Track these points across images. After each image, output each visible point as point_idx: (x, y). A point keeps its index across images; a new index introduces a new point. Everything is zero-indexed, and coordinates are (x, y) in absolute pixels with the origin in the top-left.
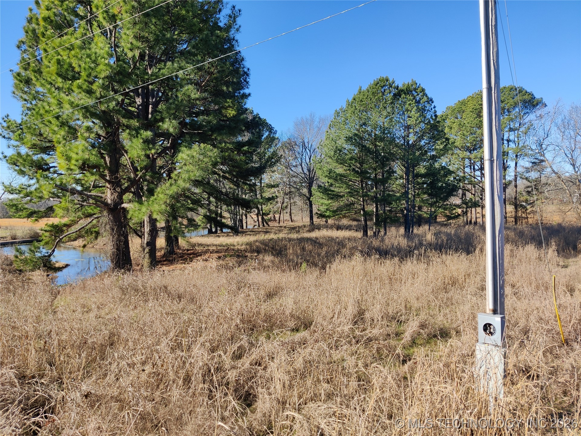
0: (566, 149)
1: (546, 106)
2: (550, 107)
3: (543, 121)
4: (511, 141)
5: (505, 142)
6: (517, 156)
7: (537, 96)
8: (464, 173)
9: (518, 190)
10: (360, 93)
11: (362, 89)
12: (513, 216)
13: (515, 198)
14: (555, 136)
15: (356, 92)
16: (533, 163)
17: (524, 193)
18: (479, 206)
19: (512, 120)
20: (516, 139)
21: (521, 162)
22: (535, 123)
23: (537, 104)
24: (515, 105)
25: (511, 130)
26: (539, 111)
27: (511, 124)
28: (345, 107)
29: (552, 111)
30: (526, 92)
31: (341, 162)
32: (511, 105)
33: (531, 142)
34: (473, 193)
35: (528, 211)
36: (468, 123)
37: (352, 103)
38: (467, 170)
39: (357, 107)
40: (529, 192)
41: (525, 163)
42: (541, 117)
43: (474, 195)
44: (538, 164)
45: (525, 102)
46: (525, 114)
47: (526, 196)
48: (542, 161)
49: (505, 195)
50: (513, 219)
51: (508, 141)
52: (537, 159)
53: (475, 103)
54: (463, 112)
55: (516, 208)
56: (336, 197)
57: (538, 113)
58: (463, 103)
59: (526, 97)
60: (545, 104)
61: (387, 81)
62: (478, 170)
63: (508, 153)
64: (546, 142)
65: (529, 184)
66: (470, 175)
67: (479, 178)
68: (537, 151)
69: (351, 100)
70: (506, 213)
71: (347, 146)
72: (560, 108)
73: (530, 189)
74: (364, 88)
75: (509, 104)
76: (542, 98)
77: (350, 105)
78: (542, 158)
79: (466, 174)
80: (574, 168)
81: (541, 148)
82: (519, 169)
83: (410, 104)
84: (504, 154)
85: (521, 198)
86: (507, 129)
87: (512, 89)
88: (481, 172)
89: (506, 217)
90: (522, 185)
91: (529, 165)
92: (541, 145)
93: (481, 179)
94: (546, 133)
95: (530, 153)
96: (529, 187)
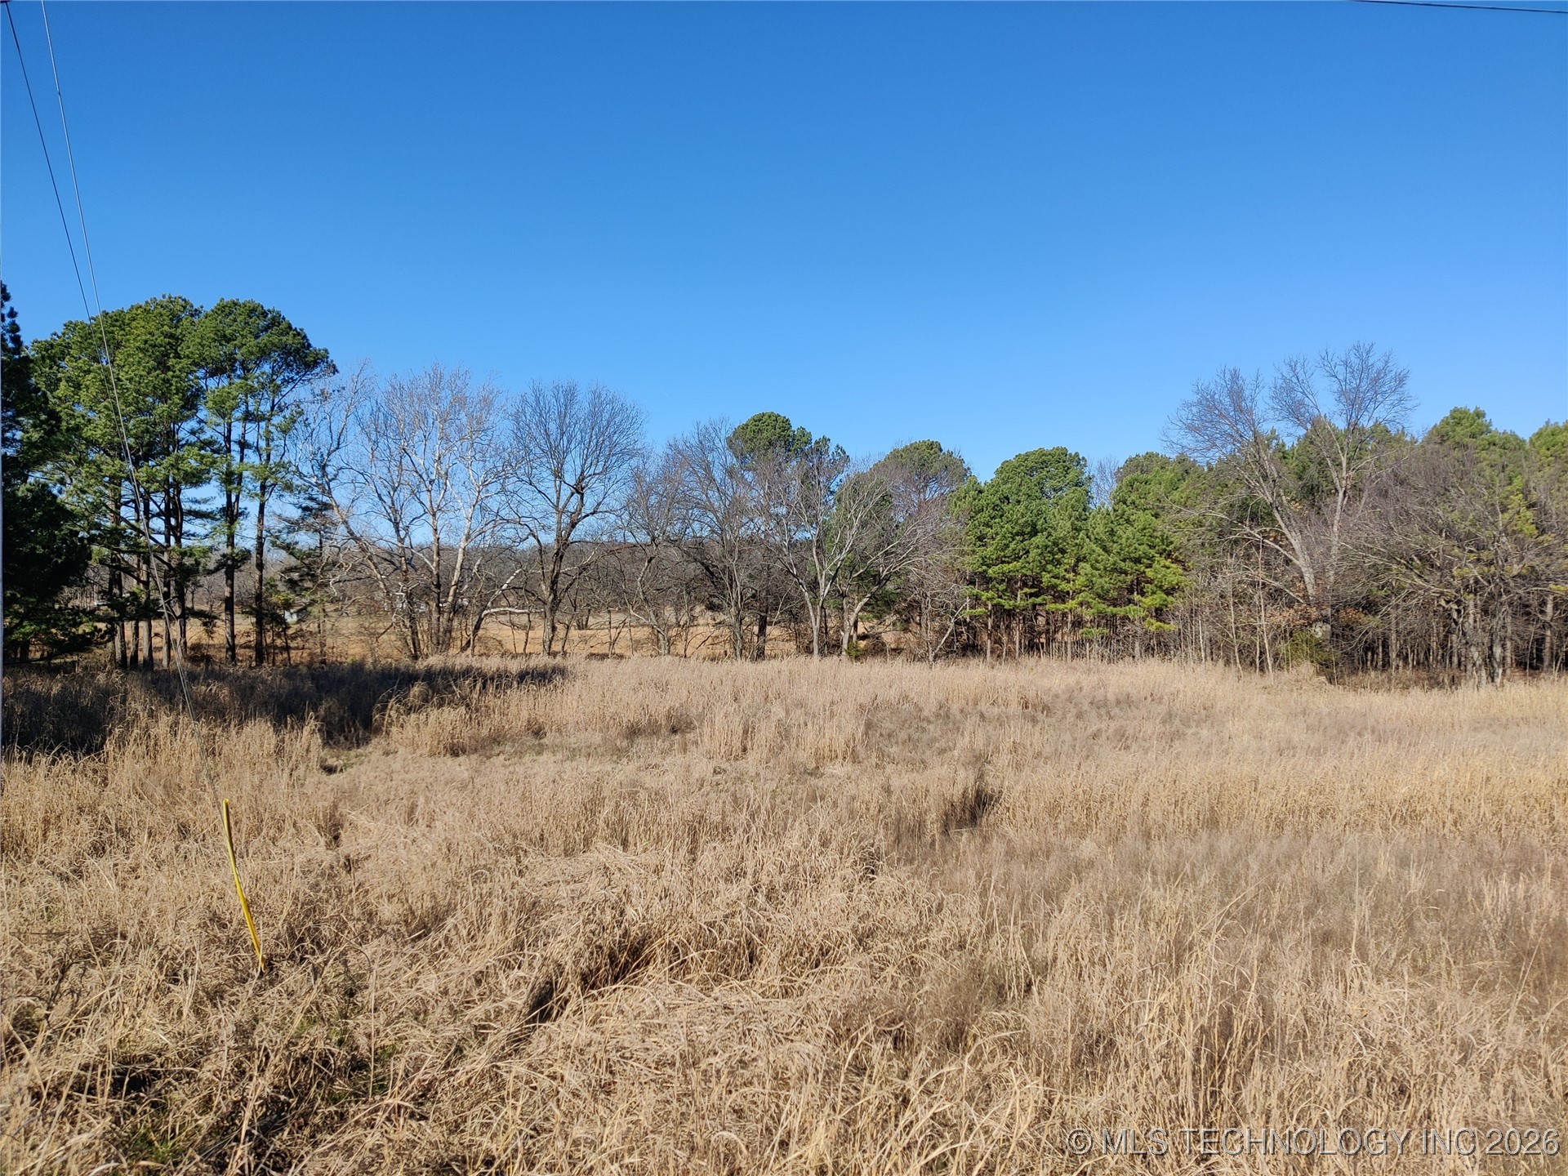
0: (378, 482)
1: (335, 371)
2: (343, 378)
3: (328, 407)
4: (249, 446)
5: (235, 447)
6: (263, 487)
7: (317, 343)
8: (118, 518)
9: (267, 575)
12: (253, 644)
13: (258, 597)
14: (356, 448)
16: (305, 509)
17: (281, 587)
18: (160, 616)
19: (251, 391)
20: (263, 444)
21: (274, 504)
22: (311, 410)
23: (315, 364)
24: (263, 354)
25: (248, 417)
26: (320, 382)
27: (251, 401)
29: (350, 386)
30: (290, 327)
32: (252, 353)
33: (298, 454)
34: (144, 578)
35: (290, 632)
36: (130, 380)
38: (127, 512)
40: (292, 584)
41: (284, 507)
42: (324, 396)
43: (146, 584)
44: (317, 512)
45: (286, 351)
46: (286, 381)
47: (284, 592)
48: (326, 506)
49: (232, 587)
50: (253, 654)
51: (243, 445)
52: (312, 499)
53: (152, 327)
54: (118, 346)
55: (260, 623)
57: (319, 384)
58: (117, 321)
59: (289, 339)
60: (334, 367)
62: (158, 515)
63: (240, 475)
64: (335, 462)
65: (293, 562)
66: (133, 527)
67: (161, 539)
68: (313, 480)
70: (233, 636)
72: (367, 382)
73: (295, 576)
75: (244, 350)
76: (326, 351)
78: (325, 499)
79: (123, 524)
80: (398, 531)
81: (325, 474)
82: (269, 522)
84: (231, 480)
85: (274, 599)
86: (238, 414)
87: (254, 311)
88: (167, 522)
89: (232, 648)
90: (276, 558)
91: (296, 514)
92: (323, 467)
93: (168, 540)
94: (335, 437)
95: (297, 481)
96: (296, 569)
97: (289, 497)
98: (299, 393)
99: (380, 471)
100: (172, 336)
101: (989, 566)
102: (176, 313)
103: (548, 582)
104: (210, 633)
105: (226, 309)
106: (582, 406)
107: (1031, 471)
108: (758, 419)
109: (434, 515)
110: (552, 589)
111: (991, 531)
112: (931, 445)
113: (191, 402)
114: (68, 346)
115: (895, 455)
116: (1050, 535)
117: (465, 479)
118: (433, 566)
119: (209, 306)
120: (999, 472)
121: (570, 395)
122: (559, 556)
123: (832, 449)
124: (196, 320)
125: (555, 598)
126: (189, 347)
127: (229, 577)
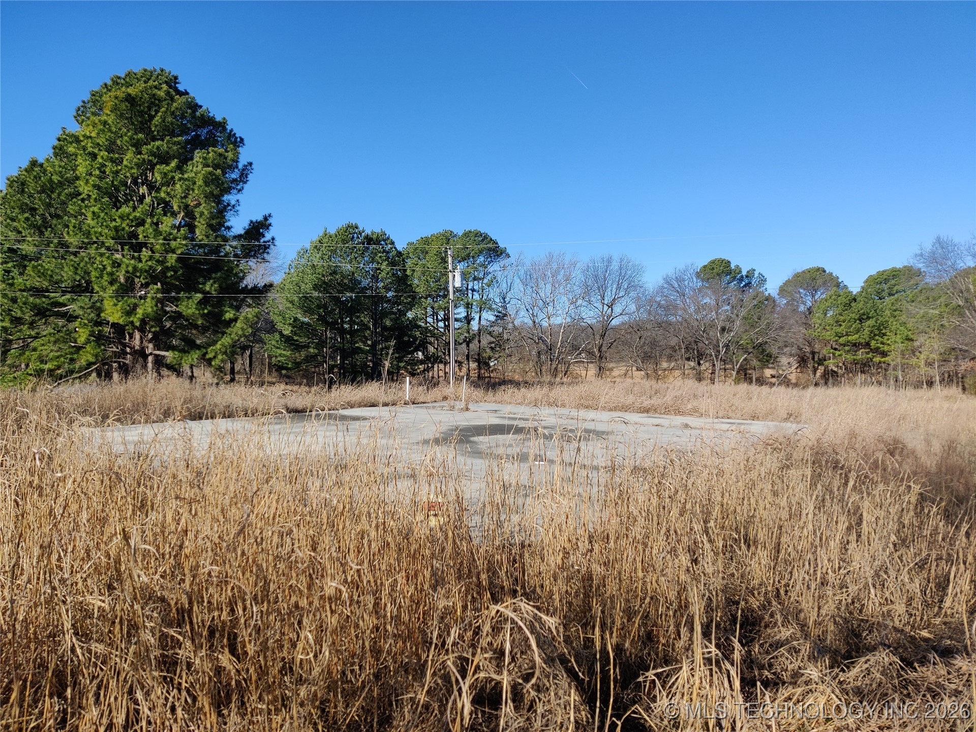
0: (527, 305)
2: (512, 259)
3: (506, 273)
4: (475, 291)
5: (470, 292)
6: (481, 308)
7: (502, 245)
8: (426, 322)
9: (482, 346)
10: (326, 235)
11: (329, 231)
12: (477, 374)
13: (479, 354)
14: (518, 286)
15: (321, 234)
16: (497, 316)
17: (488, 350)
18: (442, 362)
19: (476, 269)
20: (480, 290)
22: (499, 275)
23: (501, 254)
24: (481, 252)
25: (475, 279)
26: (504, 262)
27: (476, 273)
28: (309, 247)
29: (515, 263)
30: (491, 239)
32: (476, 253)
33: (493, 294)
34: (436, 347)
35: (491, 369)
37: (318, 245)
38: (429, 320)
40: (492, 348)
41: (489, 316)
42: (504, 268)
43: (437, 349)
44: (502, 317)
45: (489, 249)
46: (490, 262)
47: (489, 352)
48: (505, 315)
49: (469, 350)
50: (476, 378)
51: (473, 290)
52: (499, 312)
54: (427, 253)
55: (479, 365)
57: (502, 263)
58: (426, 241)
59: (490, 245)
61: (357, 228)
62: (441, 321)
63: (472, 304)
64: (509, 295)
65: (492, 339)
66: (432, 326)
68: (500, 304)
69: (315, 240)
70: (469, 371)
71: (316, 294)
72: (522, 261)
73: (493, 345)
74: (332, 231)
76: (505, 248)
77: (316, 247)
78: (505, 312)
79: (428, 325)
80: (534, 325)
81: (505, 302)
82: (483, 322)
83: (380, 257)
84: (468, 306)
85: (484, 355)
86: (471, 279)
87: (478, 234)
88: (445, 323)
89: (468, 376)
90: (486, 340)
91: (492, 318)
92: (504, 299)
93: (445, 331)
94: (509, 284)
95: (494, 306)
96: (493, 342)
97: (490, 313)
98: (494, 268)
99: (527, 299)
101: (840, 337)
102: (447, 238)
103: (597, 347)
104: (460, 370)
105: (467, 234)
106: (615, 266)
107: (886, 281)
108: (713, 262)
109: (549, 318)
110: (599, 350)
111: (842, 318)
112: (818, 269)
114: (409, 253)
115: (797, 276)
116: (877, 319)
117: (563, 301)
118: (549, 341)
119: (461, 233)
120: (866, 282)
121: (609, 261)
122: (603, 336)
123: (756, 275)
124: (455, 238)
125: (600, 355)
127: (468, 346)
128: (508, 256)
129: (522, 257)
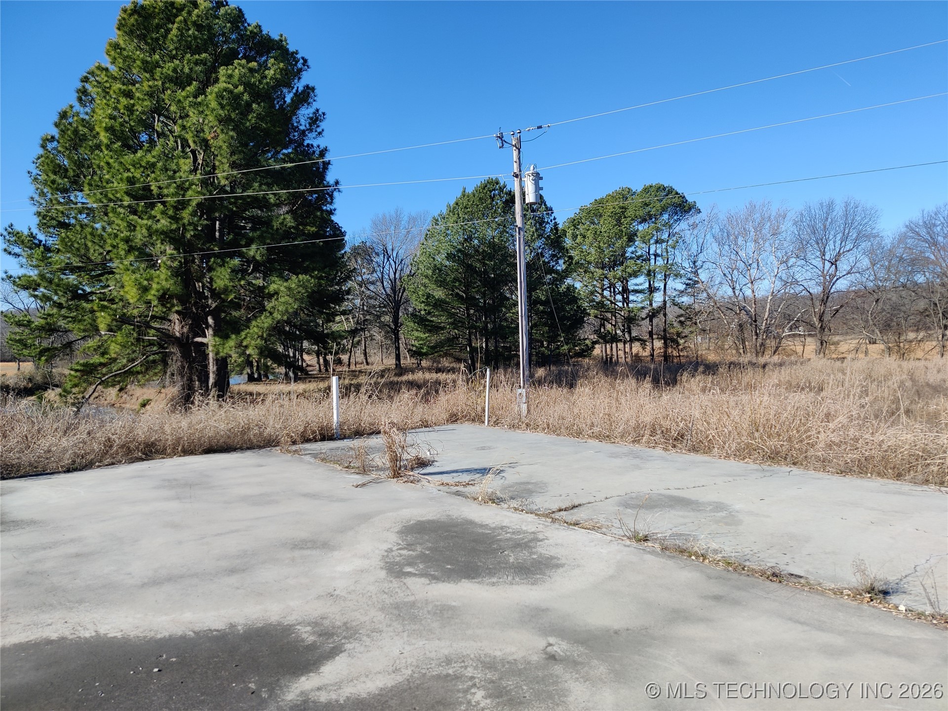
0: (723, 268)
1: (700, 212)
2: (703, 215)
3: (696, 231)
4: (659, 256)
5: (653, 257)
6: (666, 275)
7: (690, 199)
8: (603, 296)
9: (668, 319)
10: (464, 196)
11: (467, 191)
12: (662, 354)
13: (665, 330)
14: (712, 250)
15: (459, 195)
16: (687, 285)
17: (676, 325)
18: (621, 340)
19: (658, 230)
20: (665, 254)
21: (671, 283)
22: (688, 235)
23: (690, 209)
24: (664, 209)
25: (658, 242)
26: (693, 219)
27: (659, 234)
28: (445, 211)
29: (707, 219)
30: (677, 193)
31: (441, 283)
32: (659, 210)
33: (680, 258)
34: (614, 323)
35: (681, 347)
36: (605, 232)
37: (454, 208)
38: (606, 293)
39: (460, 215)
40: (681, 323)
41: (676, 285)
42: (694, 226)
43: (615, 326)
44: (692, 285)
45: (676, 206)
46: (676, 221)
47: (678, 327)
48: (696, 282)
49: (652, 325)
50: (663, 358)
51: (656, 255)
52: (690, 279)
53: (615, 204)
54: (601, 216)
55: (665, 343)
56: (434, 329)
57: (691, 221)
58: (600, 203)
59: (676, 200)
61: (497, 183)
62: (618, 293)
63: (655, 271)
64: (701, 258)
65: (681, 312)
66: (608, 300)
67: (620, 304)
68: (690, 270)
69: (452, 203)
70: (653, 350)
71: (449, 265)
72: (715, 216)
73: (682, 319)
74: (470, 190)
75: (654, 209)
76: (695, 202)
77: (452, 211)
78: (696, 279)
79: (605, 299)
80: (734, 292)
81: (695, 266)
82: (668, 292)
84: (650, 274)
85: (672, 331)
86: (652, 241)
87: (660, 188)
88: (623, 296)
89: (652, 355)
90: (672, 312)
91: (682, 287)
92: (694, 263)
93: (623, 304)
94: (700, 245)
95: (682, 272)
96: (682, 315)
97: (678, 280)
98: (682, 226)
99: (725, 262)
100: (623, 208)
102: (625, 195)
103: (818, 316)
104: (644, 349)
105: (646, 190)
106: (839, 211)
109: (752, 283)
110: (820, 320)
113: (631, 238)
114: (581, 218)
117: (770, 260)
118: (752, 310)
119: (639, 189)
121: (830, 206)
122: (824, 301)
124: (634, 197)
125: (822, 326)
126: (630, 213)
127: (651, 321)
128: (699, 211)
129: (715, 211)
